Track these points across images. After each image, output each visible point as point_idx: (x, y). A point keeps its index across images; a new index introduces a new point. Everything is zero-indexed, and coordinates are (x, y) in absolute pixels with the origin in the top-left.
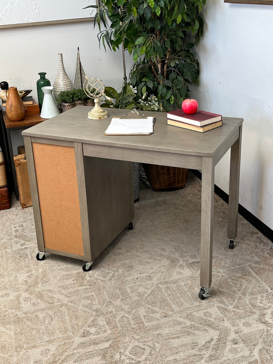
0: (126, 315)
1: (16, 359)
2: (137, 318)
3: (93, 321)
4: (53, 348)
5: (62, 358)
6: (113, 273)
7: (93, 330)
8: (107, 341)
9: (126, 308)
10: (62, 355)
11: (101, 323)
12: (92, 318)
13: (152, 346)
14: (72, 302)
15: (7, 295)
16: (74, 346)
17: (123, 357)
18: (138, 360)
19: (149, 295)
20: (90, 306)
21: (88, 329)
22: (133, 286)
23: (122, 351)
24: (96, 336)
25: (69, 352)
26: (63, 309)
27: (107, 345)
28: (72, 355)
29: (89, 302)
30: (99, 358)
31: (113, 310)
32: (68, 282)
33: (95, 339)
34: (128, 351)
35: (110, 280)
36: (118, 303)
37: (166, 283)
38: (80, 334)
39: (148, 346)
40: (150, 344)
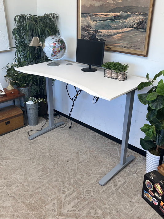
0: (75, 180)
1: (43, 212)
2: (79, 179)
3: (63, 186)
4: (55, 202)
5: (62, 204)
6: (57, 164)
7: (66, 190)
8: (74, 192)
9: (72, 176)
10: (61, 203)
11: (67, 186)
12: (62, 185)
14: (49, 181)
15: (17, 186)
16: (63, 199)
18: (91, 195)
19: (77, 169)
20: (57, 180)
21: (64, 190)
22: (69, 168)
23: (83, 194)
25: (63, 201)
26: (47, 185)
28: (65, 202)
29: (56, 179)
30: (76, 199)
31: (68, 179)
32: (41, 173)
33: (69, 193)
34: (85, 193)
35: (57, 167)
36: (68, 176)
37: (80, 163)
38: (62, 193)
39: (91, 189)
40: (91, 188)
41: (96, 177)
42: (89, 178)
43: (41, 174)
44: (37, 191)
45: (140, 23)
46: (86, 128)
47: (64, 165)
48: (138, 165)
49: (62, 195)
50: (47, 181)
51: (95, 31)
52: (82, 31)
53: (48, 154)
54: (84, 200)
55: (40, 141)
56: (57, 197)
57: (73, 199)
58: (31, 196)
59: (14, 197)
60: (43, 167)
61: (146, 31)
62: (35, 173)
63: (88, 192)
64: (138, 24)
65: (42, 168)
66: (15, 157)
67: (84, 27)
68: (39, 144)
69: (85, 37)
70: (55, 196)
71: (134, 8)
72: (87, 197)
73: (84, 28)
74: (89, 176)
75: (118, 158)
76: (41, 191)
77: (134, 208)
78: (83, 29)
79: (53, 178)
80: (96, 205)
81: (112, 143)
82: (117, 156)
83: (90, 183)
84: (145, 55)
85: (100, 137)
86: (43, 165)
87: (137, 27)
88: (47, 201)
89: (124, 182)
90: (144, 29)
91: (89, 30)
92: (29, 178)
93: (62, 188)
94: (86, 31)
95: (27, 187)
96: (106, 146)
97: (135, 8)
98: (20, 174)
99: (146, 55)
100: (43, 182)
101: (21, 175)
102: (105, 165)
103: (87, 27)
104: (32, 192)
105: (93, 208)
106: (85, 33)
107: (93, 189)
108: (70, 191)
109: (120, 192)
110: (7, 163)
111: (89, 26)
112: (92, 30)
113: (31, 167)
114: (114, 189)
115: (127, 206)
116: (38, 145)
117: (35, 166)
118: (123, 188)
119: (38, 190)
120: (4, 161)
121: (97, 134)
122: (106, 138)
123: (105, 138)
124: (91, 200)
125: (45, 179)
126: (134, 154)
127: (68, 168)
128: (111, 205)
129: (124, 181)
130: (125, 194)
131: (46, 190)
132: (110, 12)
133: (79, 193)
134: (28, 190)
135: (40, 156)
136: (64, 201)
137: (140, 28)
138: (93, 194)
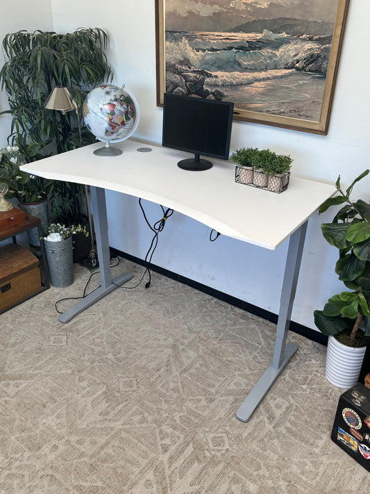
0: (182, 414)
2: (191, 412)
3: (161, 432)
4: (150, 475)
5: (168, 480)
6: (135, 379)
7: (167, 441)
8: (188, 445)
9: (174, 406)
10: (165, 478)
11: (168, 431)
12: (157, 431)
13: (224, 431)
14: (125, 424)
15: (56, 447)
16: (166, 466)
17: (213, 453)
18: (225, 448)
19: (183, 388)
20: (143, 421)
21: (163, 442)
23: (207, 447)
24: (175, 446)
25: (168, 472)
26: (124, 435)
27: (190, 449)
28: (173, 472)
29: (140, 417)
30: (196, 463)
31: (167, 415)
32: (103, 406)
33: (177, 449)
34: (211, 445)
35: (138, 387)
36: (165, 406)
37: (185, 370)
38: (161, 451)
39: (221, 432)
40: (221, 430)
41: (227, 401)
42: (212, 406)
43: (103, 408)
44: (102, 453)
45: (312, 59)
46: (181, 284)
47: (152, 380)
48: (306, 363)
49: (161, 456)
50: (122, 425)
51: (202, 73)
52: (168, 72)
53: (110, 356)
54: (214, 462)
55: (87, 323)
56: (151, 463)
57: (189, 463)
58: (93, 468)
59: (52, 476)
60: (104, 389)
62: (89, 406)
63: (218, 442)
64: (308, 60)
65: (105, 393)
66: (37, 372)
67: (173, 63)
68: (86, 333)
69: (177, 86)
70: (147, 461)
71: (298, 22)
72: (219, 454)
73: (174, 65)
74: (211, 401)
75: (263, 351)
76: (114, 451)
77: (321, 469)
78: (171, 68)
79: (133, 415)
80: (241, 471)
81: (243, 317)
82: (260, 346)
83: (218, 417)
84: (321, 131)
85: (215, 302)
86: (104, 384)
87: (303, 69)
88: (132, 477)
89: (288, 408)
90: (321, 73)
91: (187, 71)
92: (79, 421)
93: (159, 439)
94: (180, 73)
95: (78, 446)
96: (232, 325)
97: (300, 24)
98: (56, 414)
99: (325, 132)
100: (112, 429)
101: (58, 417)
102: (239, 370)
103: (181, 63)
104: (92, 456)
105: (235, 480)
106: (176, 78)
107: (227, 433)
108: (178, 443)
109: (284, 432)
110: (21, 387)
111: (186, 62)
112: (194, 71)
113: (78, 394)
114: (271, 427)
115: (306, 464)
116: (83, 335)
117: (88, 389)
118: (289, 421)
119: (106, 450)
120: (12, 382)
121: (207, 296)
122: (230, 306)
123: (227, 304)
124: (227, 461)
125: (115, 419)
126: (293, 338)
127: (163, 386)
128: (273, 467)
129: (287, 404)
130: (295, 436)
131: (123, 449)
132: (237, 30)
133: (199, 447)
134: (82, 455)
135: (94, 362)
136: (170, 472)
137: (310, 71)
138: (230, 444)
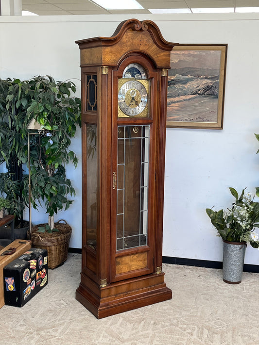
0: (185, 318)
2: (190, 316)
3: (181, 328)
8: (203, 329)
11: (185, 327)
16: (199, 340)
17: (221, 329)
20: (164, 326)
21: (187, 332)
23: (215, 327)
24: (196, 332)
28: (205, 341)
29: (160, 325)
30: (215, 335)
31: (176, 320)
36: (171, 317)
38: (189, 335)
40: (216, 319)
41: (206, 307)
42: (200, 310)
43: (131, 327)
45: (208, 88)
49: (192, 337)
50: (153, 331)
54: (224, 332)
57: (211, 336)
60: (122, 318)
61: (217, 98)
63: (219, 324)
65: (124, 320)
66: (62, 321)
70: (185, 341)
71: (197, 70)
72: (224, 328)
74: (197, 308)
76: (160, 342)
80: (243, 331)
81: (178, 268)
84: (219, 128)
90: (215, 96)
92: (121, 336)
93: (183, 331)
98: (102, 337)
99: (222, 127)
100: (148, 334)
101: (105, 337)
105: (244, 336)
107: (220, 319)
113: (106, 325)
120: (50, 330)
124: (232, 330)
125: (145, 329)
133: (210, 328)
137: (207, 95)
138: (227, 323)
